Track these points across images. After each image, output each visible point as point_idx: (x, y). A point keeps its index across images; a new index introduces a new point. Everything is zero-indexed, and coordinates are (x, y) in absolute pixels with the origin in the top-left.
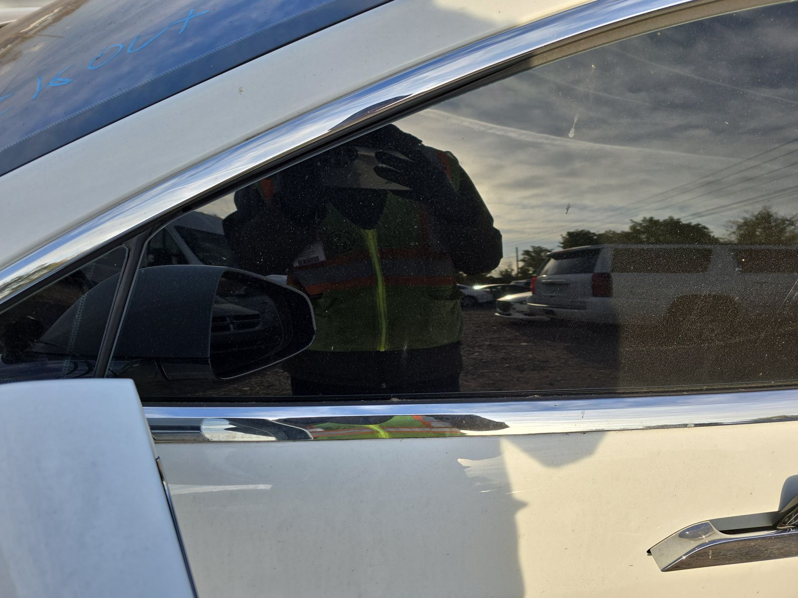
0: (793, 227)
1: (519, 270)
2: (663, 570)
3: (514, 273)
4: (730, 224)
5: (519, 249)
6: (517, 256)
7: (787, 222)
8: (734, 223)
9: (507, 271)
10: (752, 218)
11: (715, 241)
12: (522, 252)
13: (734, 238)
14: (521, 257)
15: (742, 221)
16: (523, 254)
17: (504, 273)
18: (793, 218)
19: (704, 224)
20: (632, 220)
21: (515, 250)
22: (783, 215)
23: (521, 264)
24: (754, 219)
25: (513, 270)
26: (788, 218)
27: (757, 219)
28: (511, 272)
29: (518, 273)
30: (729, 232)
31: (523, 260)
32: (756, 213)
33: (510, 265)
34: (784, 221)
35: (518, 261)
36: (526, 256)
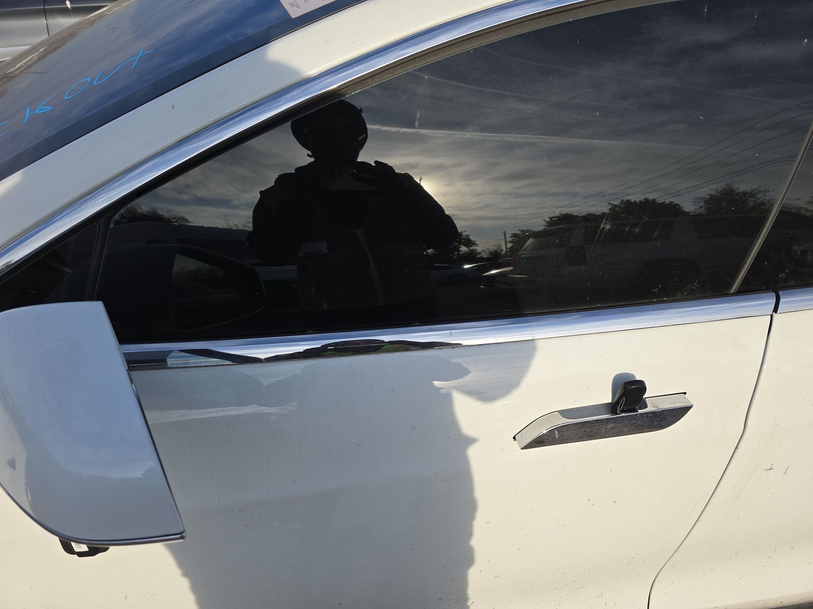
0: (754, 199)
1: (508, 250)
2: (522, 449)
3: (503, 253)
4: (698, 200)
5: (506, 233)
6: (505, 239)
7: (747, 195)
8: (700, 199)
9: (496, 251)
10: (717, 193)
11: (686, 214)
12: (510, 235)
13: (703, 211)
14: (509, 239)
15: (708, 197)
16: (511, 237)
17: (493, 254)
18: (753, 191)
19: (675, 203)
20: (610, 203)
21: (503, 233)
22: (744, 190)
23: (509, 245)
24: (718, 195)
25: (502, 250)
26: (749, 191)
27: (721, 194)
28: (501, 252)
29: (507, 252)
30: (698, 207)
31: (510, 242)
32: (720, 190)
33: (500, 246)
34: (744, 193)
35: (506, 243)
36: (514, 238)
